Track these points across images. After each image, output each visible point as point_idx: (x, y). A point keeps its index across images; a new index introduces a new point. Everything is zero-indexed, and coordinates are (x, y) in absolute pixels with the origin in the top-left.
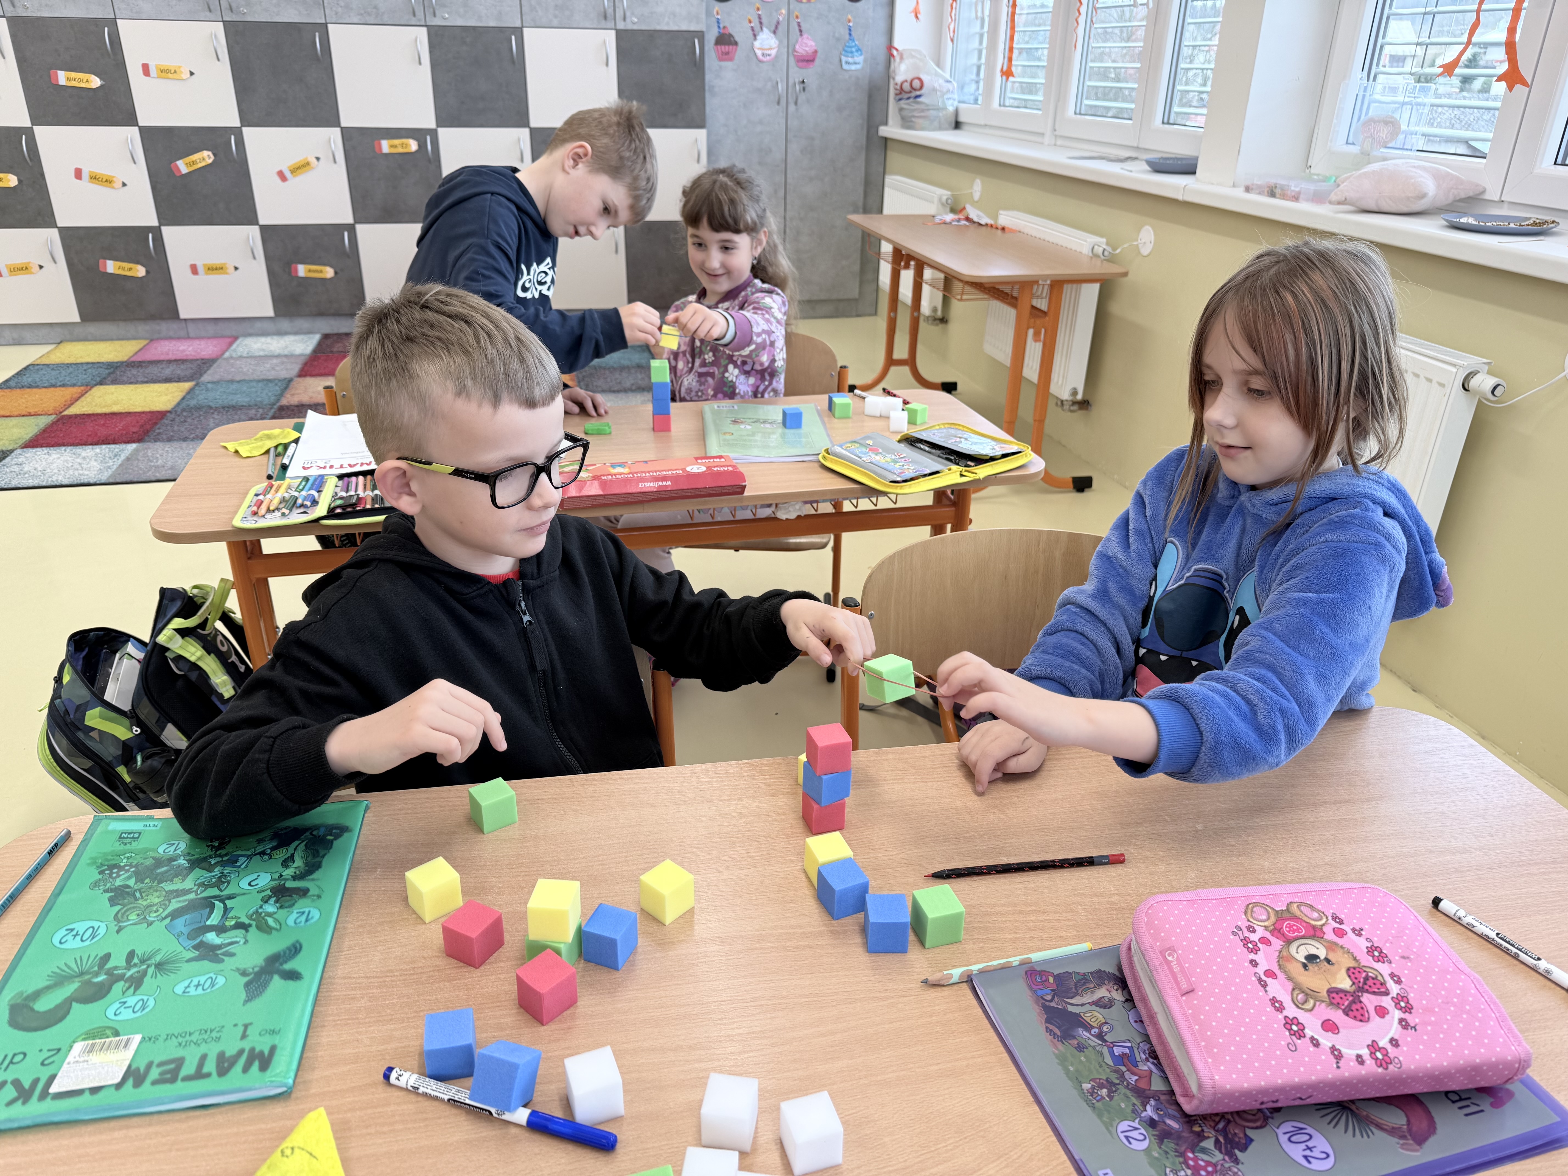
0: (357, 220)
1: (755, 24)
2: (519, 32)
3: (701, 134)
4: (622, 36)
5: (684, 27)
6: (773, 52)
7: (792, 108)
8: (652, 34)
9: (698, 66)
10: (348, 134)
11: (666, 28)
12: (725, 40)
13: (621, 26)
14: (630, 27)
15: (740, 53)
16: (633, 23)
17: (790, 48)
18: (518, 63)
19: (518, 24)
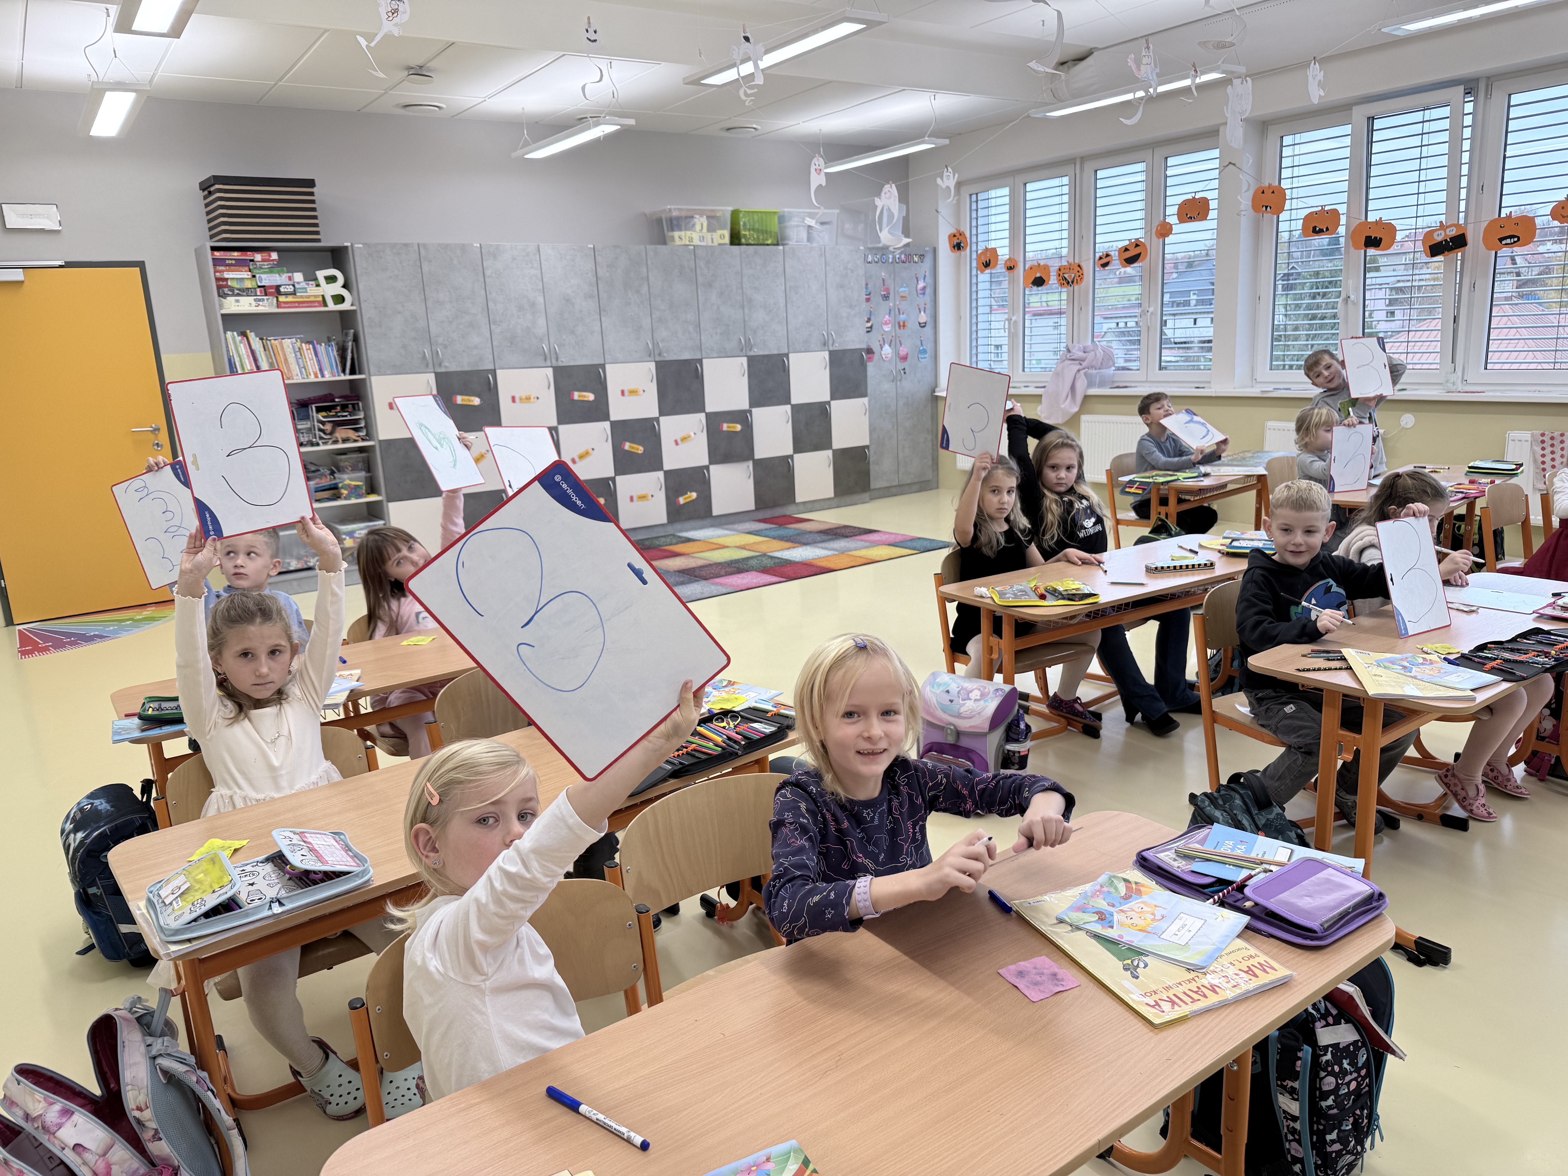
0: (711, 463)
1: (882, 342)
2: (787, 355)
3: (865, 400)
4: (832, 353)
5: (858, 347)
6: (890, 356)
7: (899, 383)
8: (844, 351)
9: (863, 365)
10: (709, 416)
11: (849, 347)
12: (870, 351)
13: (831, 349)
14: (835, 349)
15: (876, 357)
16: (837, 347)
17: (897, 353)
18: (786, 370)
19: (786, 352)
